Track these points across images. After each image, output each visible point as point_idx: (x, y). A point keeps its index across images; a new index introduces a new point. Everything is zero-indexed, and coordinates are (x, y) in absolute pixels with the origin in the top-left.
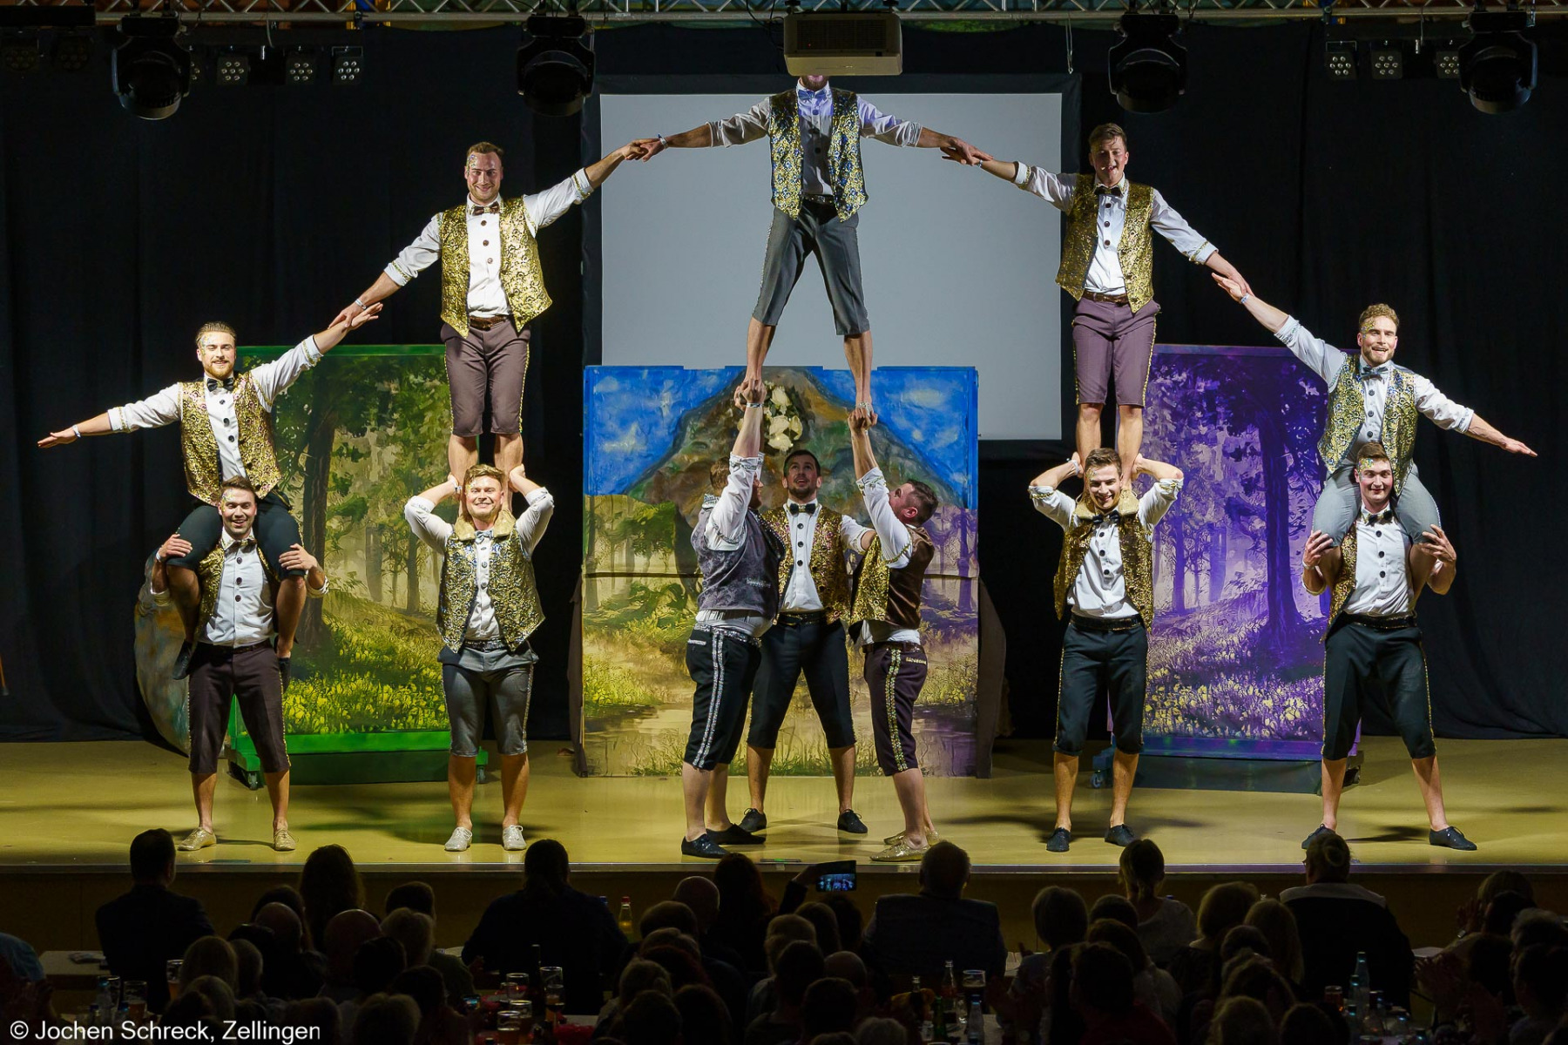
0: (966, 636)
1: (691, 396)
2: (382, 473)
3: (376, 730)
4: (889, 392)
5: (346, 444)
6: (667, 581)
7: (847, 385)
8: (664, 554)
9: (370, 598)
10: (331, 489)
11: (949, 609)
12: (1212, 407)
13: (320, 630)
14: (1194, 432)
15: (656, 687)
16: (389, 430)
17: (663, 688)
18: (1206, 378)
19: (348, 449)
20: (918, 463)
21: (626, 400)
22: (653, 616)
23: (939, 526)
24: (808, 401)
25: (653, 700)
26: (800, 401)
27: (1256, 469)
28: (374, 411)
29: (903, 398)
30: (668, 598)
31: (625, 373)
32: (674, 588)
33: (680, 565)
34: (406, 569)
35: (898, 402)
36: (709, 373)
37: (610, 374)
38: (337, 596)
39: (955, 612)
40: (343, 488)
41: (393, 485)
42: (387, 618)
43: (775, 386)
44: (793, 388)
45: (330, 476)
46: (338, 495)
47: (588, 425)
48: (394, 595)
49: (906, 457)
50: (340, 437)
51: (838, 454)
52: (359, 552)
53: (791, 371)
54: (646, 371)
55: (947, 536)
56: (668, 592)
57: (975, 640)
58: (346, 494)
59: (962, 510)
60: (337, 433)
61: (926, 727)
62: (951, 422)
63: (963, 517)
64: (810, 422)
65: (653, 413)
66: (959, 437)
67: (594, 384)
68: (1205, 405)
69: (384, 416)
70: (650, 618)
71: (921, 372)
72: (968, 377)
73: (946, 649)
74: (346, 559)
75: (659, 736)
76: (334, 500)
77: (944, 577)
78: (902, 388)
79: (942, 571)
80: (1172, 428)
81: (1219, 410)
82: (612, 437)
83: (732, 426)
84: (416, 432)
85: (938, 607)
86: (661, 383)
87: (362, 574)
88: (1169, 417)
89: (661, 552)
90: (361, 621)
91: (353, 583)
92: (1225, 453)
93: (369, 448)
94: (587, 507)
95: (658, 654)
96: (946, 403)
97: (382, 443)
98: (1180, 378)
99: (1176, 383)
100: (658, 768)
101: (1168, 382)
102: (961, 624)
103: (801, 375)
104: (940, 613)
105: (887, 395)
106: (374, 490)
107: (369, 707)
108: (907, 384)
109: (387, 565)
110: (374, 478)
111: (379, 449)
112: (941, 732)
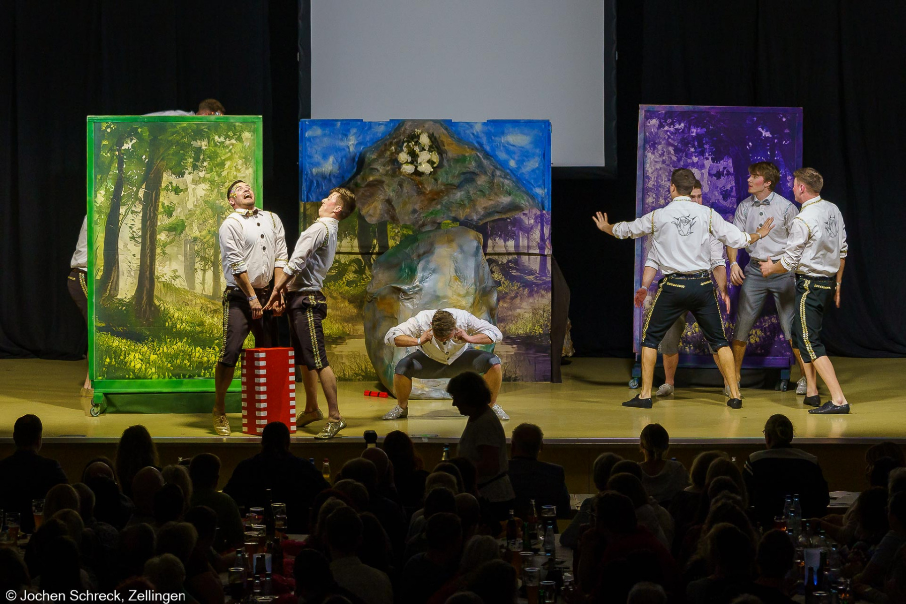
0: (543, 292)
1: (368, 139)
2: (196, 203)
3: (190, 377)
4: (495, 136)
5: (171, 183)
6: (352, 257)
7: (468, 132)
8: (351, 240)
9: (186, 288)
10: (161, 213)
11: (532, 275)
12: (701, 145)
13: (153, 309)
14: (689, 161)
15: (346, 325)
16: (200, 173)
17: (350, 325)
18: (696, 127)
19: (172, 186)
20: (513, 182)
21: (326, 141)
22: (344, 279)
23: (526, 222)
24: (442, 141)
25: (344, 333)
26: (438, 142)
27: (729, 183)
28: (191, 160)
29: (503, 140)
30: (353, 268)
31: (326, 124)
32: (357, 261)
33: (361, 247)
34: (212, 268)
35: (500, 143)
36: (379, 124)
37: (316, 124)
38: (164, 285)
39: (536, 277)
40: (169, 213)
41: (203, 211)
42: (198, 301)
43: (422, 132)
44: (433, 133)
45: (160, 204)
46: (165, 217)
47: (302, 158)
48: (204, 286)
49: (505, 178)
50: (167, 178)
51: (462, 176)
52: (179, 256)
53: (432, 123)
54: (339, 123)
55: (532, 228)
56: (353, 264)
57: (550, 295)
58: (171, 216)
59: (541, 211)
60: (165, 175)
61: (518, 350)
62: (534, 154)
63: (542, 216)
64: (444, 155)
65: (344, 149)
66: (539, 164)
67: (306, 131)
68: (696, 144)
69: (197, 163)
70: (342, 280)
71: (515, 123)
72: (545, 126)
73: (531, 300)
74: (170, 260)
75: (347, 356)
76: (162, 221)
77: (529, 254)
78: (503, 133)
79: (528, 250)
80: (674, 158)
81: (706, 146)
82: (317, 164)
83: (394, 158)
84: (219, 175)
85: (525, 274)
86: (348, 130)
87: (181, 272)
88: (672, 152)
89: (349, 238)
90: (180, 303)
91: (175, 277)
92: (710, 174)
93: (187, 186)
94: (302, 210)
95: (347, 303)
96: (531, 143)
97: (195, 182)
98: (680, 127)
99: (677, 130)
100: (347, 377)
101: (672, 129)
102: (541, 284)
103: (438, 125)
104: (527, 277)
105: (493, 138)
106: (190, 214)
107: (186, 362)
108: (506, 131)
109: (198, 265)
110: (190, 206)
111: (194, 186)
112: (528, 354)
